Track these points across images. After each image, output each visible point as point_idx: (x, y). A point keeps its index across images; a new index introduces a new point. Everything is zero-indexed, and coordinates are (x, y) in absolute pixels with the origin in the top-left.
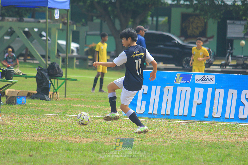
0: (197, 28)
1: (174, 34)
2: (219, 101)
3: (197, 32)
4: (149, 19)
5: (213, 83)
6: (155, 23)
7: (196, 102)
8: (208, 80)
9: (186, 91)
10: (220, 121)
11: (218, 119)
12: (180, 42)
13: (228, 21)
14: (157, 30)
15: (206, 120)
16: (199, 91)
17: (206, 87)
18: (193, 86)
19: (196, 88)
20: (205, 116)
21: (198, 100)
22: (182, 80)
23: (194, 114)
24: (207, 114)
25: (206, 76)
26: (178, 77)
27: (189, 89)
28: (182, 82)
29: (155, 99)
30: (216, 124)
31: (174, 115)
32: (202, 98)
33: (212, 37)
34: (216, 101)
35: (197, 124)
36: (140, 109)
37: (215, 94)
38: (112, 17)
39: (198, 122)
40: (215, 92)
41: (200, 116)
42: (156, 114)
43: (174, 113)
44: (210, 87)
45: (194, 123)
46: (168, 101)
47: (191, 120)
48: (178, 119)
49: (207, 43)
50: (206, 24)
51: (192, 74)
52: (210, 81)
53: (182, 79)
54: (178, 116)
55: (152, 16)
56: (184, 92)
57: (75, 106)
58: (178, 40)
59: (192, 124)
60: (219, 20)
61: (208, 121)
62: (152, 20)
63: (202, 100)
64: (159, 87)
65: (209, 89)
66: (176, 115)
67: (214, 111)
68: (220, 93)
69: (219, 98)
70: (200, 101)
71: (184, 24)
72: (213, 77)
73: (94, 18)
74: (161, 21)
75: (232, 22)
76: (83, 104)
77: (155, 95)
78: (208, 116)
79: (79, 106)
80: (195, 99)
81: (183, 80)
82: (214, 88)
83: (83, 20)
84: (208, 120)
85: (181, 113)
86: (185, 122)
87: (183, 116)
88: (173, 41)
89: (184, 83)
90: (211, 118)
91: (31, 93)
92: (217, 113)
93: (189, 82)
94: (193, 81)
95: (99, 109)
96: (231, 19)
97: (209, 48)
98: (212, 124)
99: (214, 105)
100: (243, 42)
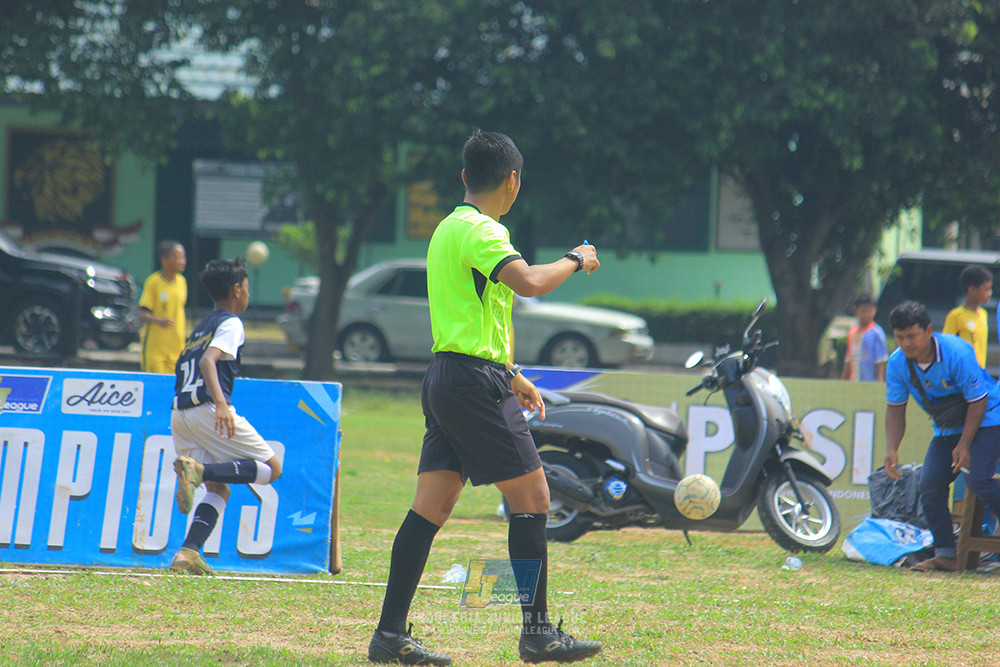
0: (74, 191)
2: (161, 486)
3: (75, 206)
5: (135, 410)
7: (67, 489)
8: (114, 400)
9: (26, 444)
10: (163, 565)
11: (155, 557)
13: (199, 165)
15: (108, 563)
16: (79, 447)
17: (105, 429)
18: (54, 426)
19: (65, 432)
20: (103, 545)
21: (74, 480)
22: (10, 399)
23: (57, 537)
24: (109, 538)
25: (107, 383)
27: (36, 438)
28: (10, 409)
30: (148, 578)
32: (92, 472)
33: (134, 228)
34: (146, 486)
35: (70, 579)
37: (142, 455)
39: (72, 572)
40: (143, 449)
41: (82, 547)
44: (123, 430)
45: (58, 574)
47: (44, 562)
49: (117, 251)
50: (109, 173)
51: (51, 378)
52: (124, 403)
53: (9, 396)
56: (15, 449)
59: (47, 579)
60: (164, 160)
61: (114, 565)
63: (90, 480)
65: (118, 436)
67: (140, 526)
68: (162, 451)
69: (159, 470)
70: (82, 487)
71: (19, 174)
72: (137, 388)
75: (212, 166)
78: (114, 547)
80: (63, 476)
81: (11, 402)
82: (141, 431)
84: (115, 561)
86: (21, 570)
87: (12, 546)
89: (18, 411)
90: (129, 551)
92: (151, 534)
93: (38, 409)
94: (53, 406)
96: (209, 155)
97: (125, 272)
98: (130, 579)
99: (140, 503)
100: (260, 249)
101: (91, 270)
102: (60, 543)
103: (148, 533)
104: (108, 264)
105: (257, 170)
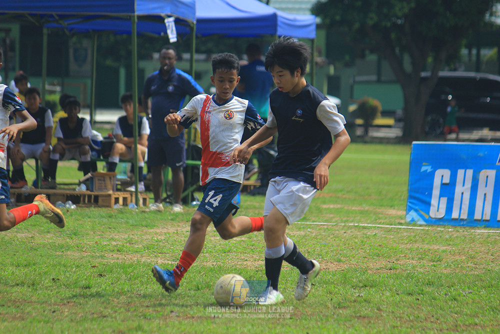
4: (464, 52)
6: (474, 58)
14: (477, 71)
29: (463, 193)
31: (498, 221)
36: (438, 211)
38: (397, 51)
42: (466, 220)
43: (497, 218)
46: (487, 196)
55: (469, 47)
57: (325, 206)
62: (470, 53)
64: (470, 173)
73: (367, 52)
74: (484, 55)
76: (339, 204)
77: (464, 185)
79: (332, 206)
83: (347, 57)
91: (250, 186)
95: (367, 211)
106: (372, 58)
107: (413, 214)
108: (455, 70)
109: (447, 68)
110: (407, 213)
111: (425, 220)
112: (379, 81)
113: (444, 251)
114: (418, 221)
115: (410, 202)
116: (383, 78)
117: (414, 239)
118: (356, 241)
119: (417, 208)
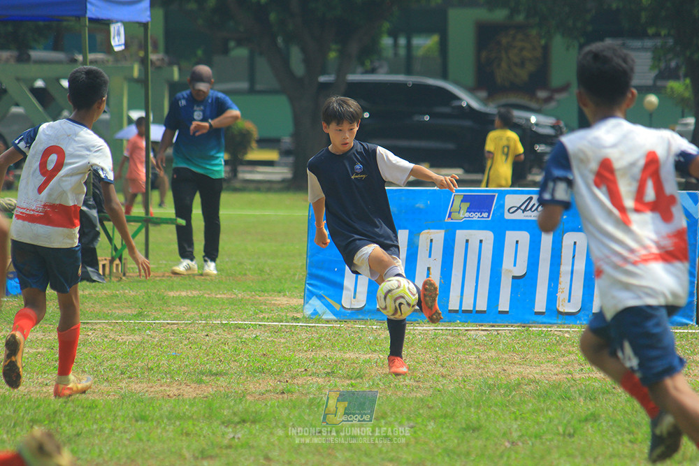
0: (522, 64)
1: (457, 83)
2: (575, 269)
3: (523, 74)
4: (387, 41)
6: (402, 52)
7: (510, 271)
9: (481, 241)
10: (578, 322)
11: (573, 317)
12: (475, 105)
14: (409, 71)
15: (540, 322)
16: (517, 242)
17: (535, 229)
18: (500, 228)
19: (507, 232)
20: (537, 310)
21: (515, 265)
22: (469, 210)
23: (504, 305)
24: (540, 305)
25: (535, 197)
26: (457, 202)
27: (488, 236)
28: (469, 217)
30: (568, 332)
31: (451, 311)
32: (527, 259)
33: (564, 88)
34: (565, 268)
35: (514, 333)
36: (354, 298)
37: (562, 247)
38: (280, 41)
39: (516, 328)
40: (562, 242)
41: (522, 312)
43: (448, 306)
45: (505, 330)
46: (431, 270)
47: (496, 322)
48: (461, 322)
49: (553, 105)
50: (546, 50)
51: (497, 195)
53: (468, 208)
54: (460, 312)
55: (394, 34)
56: (474, 245)
57: (172, 294)
58: (468, 100)
59: (498, 334)
60: (582, 40)
61: (545, 323)
62: (396, 45)
63: (526, 264)
64: (405, 234)
66: (456, 311)
67: (562, 295)
68: (575, 243)
69: (574, 257)
70: (521, 270)
71: (484, 54)
73: (232, 44)
74: (419, 47)
76: (195, 289)
78: (544, 311)
79: (184, 294)
80: (507, 263)
81: (470, 212)
83: (199, 52)
84: (545, 320)
85: (468, 306)
86: (480, 328)
87: (474, 312)
88: (456, 103)
89: (474, 219)
90: (554, 313)
92: (569, 301)
93: (488, 217)
94: (499, 214)
95: (240, 301)
96: (616, 34)
97: (558, 119)
98: (556, 333)
99: (561, 279)
100: (653, 99)
101: (533, 119)
102: (507, 309)
103: (567, 301)
104: (546, 114)
105: (649, 43)
106: (241, 52)
107: (315, 303)
108: (373, 71)
109: (360, 69)
110: (306, 302)
111: (335, 313)
112: (252, 91)
113: (366, 362)
114: (324, 313)
115: (309, 284)
116: (258, 87)
117: (317, 344)
118: (226, 348)
119: (321, 293)
